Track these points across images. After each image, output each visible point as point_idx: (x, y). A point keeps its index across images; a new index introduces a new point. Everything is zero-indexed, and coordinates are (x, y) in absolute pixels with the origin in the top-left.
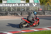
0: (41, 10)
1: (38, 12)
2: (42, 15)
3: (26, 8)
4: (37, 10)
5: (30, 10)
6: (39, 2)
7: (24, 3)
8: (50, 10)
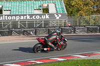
0: (69, 25)
1: (65, 29)
2: (70, 33)
3: (43, 22)
4: (63, 25)
5: (51, 25)
6: (66, 12)
7: (40, 13)
8: (84, 24)
